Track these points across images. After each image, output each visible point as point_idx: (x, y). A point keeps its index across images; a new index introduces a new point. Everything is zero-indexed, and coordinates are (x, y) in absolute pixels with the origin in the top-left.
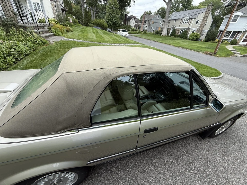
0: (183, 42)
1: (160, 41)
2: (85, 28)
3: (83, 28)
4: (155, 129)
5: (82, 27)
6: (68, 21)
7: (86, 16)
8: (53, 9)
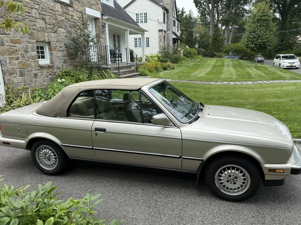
4: (104, 130)
5: (199, 60)
6: (177, 54)
7: (214, 41)
8: (160, 42)
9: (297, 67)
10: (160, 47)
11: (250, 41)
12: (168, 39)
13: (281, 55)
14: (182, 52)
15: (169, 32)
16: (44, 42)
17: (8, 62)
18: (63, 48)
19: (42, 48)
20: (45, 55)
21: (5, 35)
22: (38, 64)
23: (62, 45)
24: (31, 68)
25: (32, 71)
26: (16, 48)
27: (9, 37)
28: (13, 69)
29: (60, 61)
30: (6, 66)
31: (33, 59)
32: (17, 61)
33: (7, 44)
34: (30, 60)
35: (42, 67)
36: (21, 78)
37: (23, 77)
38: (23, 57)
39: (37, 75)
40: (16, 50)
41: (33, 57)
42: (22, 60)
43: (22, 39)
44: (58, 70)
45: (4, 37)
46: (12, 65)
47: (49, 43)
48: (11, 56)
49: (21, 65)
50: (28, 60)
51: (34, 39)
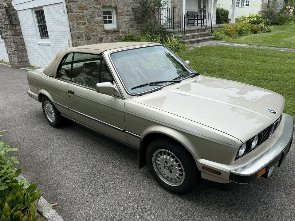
6: (283, 13)
10: (262, 5)
14: (292, 11)
16: (110, 7)
17: (75, 27)
18: (131, 12)
19: (110, 13)
20: (112, 19)
21: (73, 3)
22: (104, 29)
23: (130, 9)
24: (96, 32)
25: (97, 35)
26: (83, 14)
27: (77, 4)
28: (80, 33)
29: (126, 26)
30: (74, 30)
31: (99, 24)
32: (84, 26)
33: (75, 11)
34: (96, 24)
35: (107, 32)
36: (87, 41)
37: (89, 41)
38: (89, 22)
39: (102, 39)
40: (83, 16)
41: (98, 22)
42: (88, 25)
43: (89, 5)
44: (124, 35)
45: (73, 4)
46: (79, 30)
47: (116, 8)
48: (79, 22)
49: (87, 30)
50: (94, 25)
51: (100, 5)
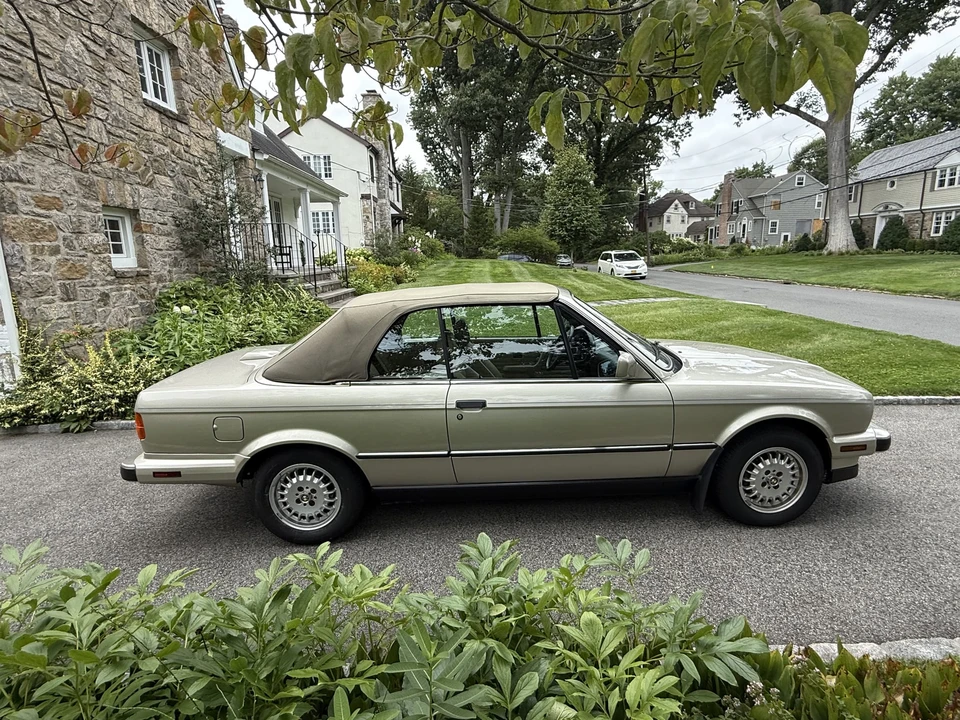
0: (945, 269)
1: (813, 280)
2: (466, 264)
3: (456, 266)
4: (482, 404)
5: (453, 264)
6: (406, 249)
7: (475, 223)
8: (365, 222)
9: (644, 275)
10: (367, 234)
11: (555, 223)
12: (382, 215)
13: (613, 253)
14: (419, 246)
15: (384, 201)
16: (121, 208)
17: (29, 259)
18: (170, 227)
19: (114, 225)
20: (123, 242)
21: (17, 184)
22: (111, 268)
23: (167, 218)
24: (92, 277)
25: (94, 285)
26: (49, 220)
27: (30, 190)
28: (45, 279)
29: (164, 261)
30: (23, 269)
31: (97, 253)
32: (53, 258)
33: (25, 209)
34: (89, 254)
35: (119, 276)
36: (65, 304)
37: (72, 303)
38: (70, 246)
39: (107, 296)
40: (51, 227)
41: (95, 247)
42: (68, 254)
43: (65, 195)
44: (161, 285)
45: (17, 188)
46: (42, 269)
47: (134, 213)
48: (38, 244)
49: (65, 269)
50: (83, 256)
51: (97, 200)
